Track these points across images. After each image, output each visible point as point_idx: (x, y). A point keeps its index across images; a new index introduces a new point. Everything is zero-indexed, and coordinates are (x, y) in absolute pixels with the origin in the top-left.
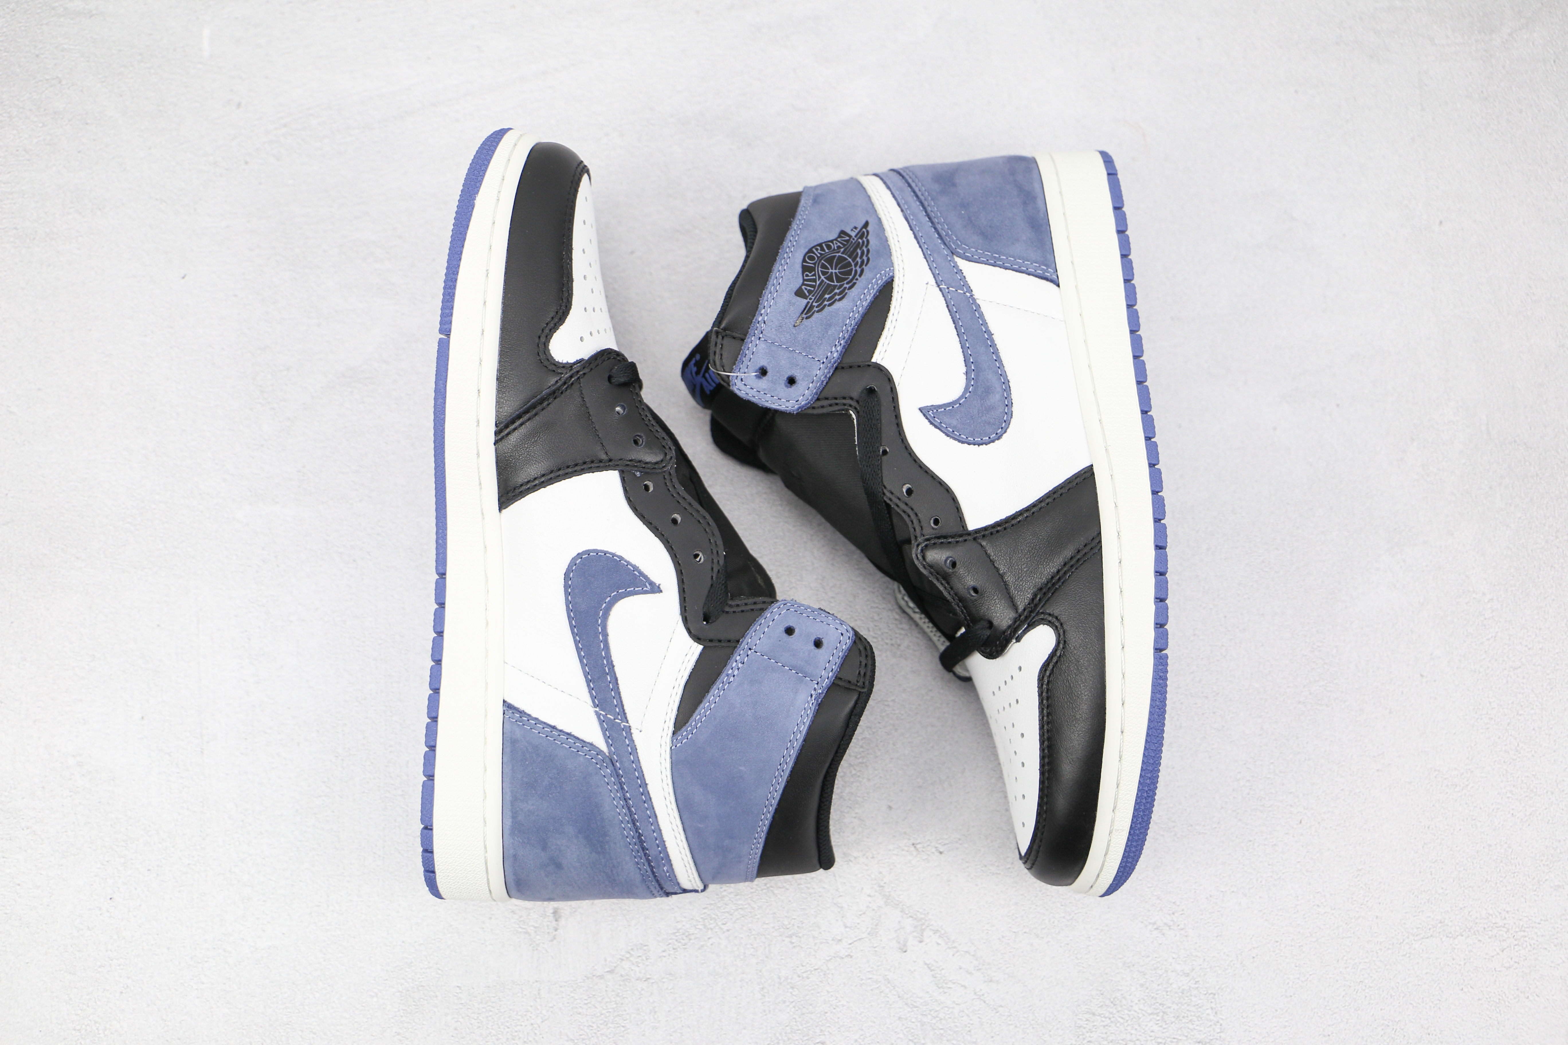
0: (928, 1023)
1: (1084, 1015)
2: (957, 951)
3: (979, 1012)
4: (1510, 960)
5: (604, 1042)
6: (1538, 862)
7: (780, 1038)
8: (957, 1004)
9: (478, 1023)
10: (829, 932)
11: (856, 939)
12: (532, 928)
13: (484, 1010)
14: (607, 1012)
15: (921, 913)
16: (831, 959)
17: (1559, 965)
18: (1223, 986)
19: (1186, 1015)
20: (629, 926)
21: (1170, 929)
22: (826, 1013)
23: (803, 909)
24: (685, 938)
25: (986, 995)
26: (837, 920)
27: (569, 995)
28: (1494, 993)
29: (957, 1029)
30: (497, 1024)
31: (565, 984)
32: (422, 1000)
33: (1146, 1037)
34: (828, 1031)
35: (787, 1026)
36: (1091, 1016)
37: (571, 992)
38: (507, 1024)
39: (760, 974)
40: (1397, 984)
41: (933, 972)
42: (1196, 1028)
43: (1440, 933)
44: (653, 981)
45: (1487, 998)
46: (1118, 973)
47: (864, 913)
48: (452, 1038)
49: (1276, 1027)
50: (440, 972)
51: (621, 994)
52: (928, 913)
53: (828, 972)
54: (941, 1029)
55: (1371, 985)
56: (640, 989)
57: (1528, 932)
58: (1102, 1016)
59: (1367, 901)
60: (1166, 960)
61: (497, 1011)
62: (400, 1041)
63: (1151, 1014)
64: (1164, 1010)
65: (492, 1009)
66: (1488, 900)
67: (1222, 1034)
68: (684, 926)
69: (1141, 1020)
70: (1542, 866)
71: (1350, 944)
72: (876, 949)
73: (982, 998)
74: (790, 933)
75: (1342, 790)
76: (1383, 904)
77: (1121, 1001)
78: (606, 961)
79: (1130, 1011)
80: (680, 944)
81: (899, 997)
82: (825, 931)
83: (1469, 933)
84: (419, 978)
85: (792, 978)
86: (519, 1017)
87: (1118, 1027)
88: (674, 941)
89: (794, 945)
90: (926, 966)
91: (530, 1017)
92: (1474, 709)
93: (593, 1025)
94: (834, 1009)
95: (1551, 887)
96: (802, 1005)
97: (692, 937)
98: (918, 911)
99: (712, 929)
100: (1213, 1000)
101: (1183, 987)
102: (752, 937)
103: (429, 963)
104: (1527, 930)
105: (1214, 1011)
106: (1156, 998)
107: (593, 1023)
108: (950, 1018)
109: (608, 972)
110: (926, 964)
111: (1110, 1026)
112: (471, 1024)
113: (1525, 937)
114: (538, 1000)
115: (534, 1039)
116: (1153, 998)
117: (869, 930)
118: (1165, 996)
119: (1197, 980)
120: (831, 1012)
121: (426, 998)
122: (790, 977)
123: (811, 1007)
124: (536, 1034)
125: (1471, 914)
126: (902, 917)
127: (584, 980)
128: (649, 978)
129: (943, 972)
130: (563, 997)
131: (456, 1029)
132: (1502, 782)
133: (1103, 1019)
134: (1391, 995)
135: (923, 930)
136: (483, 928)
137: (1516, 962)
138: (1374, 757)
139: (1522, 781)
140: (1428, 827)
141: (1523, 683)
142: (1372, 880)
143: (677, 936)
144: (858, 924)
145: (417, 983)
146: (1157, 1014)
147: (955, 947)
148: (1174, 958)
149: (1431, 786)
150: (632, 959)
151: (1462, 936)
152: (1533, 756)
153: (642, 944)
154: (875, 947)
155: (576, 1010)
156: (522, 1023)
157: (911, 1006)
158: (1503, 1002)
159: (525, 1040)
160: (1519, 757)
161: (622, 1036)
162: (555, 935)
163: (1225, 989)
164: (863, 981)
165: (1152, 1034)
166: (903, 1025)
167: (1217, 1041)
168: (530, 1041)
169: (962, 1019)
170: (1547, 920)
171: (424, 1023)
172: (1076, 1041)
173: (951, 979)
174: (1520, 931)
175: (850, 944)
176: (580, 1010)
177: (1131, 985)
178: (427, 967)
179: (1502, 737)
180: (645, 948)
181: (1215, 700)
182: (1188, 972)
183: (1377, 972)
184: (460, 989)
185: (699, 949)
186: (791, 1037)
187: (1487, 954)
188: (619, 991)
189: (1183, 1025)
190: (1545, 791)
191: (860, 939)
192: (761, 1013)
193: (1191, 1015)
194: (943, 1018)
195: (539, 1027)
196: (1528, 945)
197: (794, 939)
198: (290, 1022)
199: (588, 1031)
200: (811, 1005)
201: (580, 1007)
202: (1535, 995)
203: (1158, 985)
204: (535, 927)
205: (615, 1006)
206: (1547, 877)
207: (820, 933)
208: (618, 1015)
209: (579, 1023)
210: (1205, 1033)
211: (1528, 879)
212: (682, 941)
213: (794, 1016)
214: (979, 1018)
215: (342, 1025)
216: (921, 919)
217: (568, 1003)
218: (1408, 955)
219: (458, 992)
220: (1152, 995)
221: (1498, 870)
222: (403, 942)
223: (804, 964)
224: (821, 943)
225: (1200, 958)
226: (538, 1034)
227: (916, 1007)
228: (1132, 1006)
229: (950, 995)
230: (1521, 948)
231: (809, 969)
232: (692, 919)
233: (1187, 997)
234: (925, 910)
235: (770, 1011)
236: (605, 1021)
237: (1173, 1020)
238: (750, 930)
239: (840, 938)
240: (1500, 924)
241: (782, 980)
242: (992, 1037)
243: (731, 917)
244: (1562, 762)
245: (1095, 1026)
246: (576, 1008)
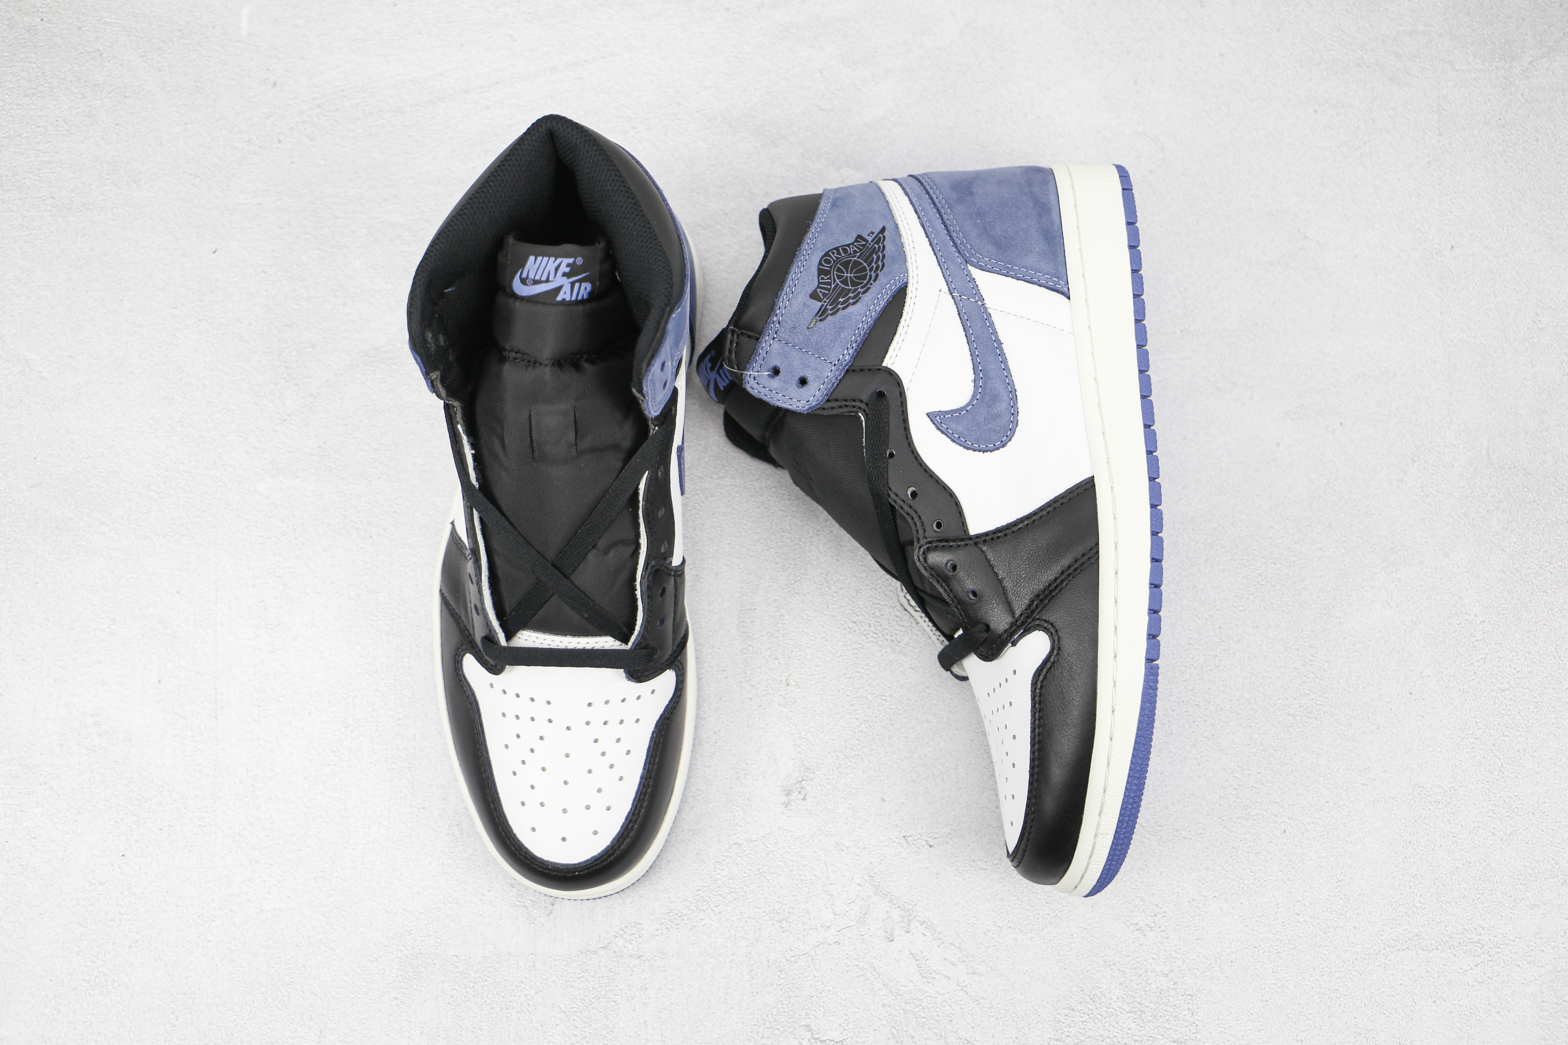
0: (911, 1011)
1: (1064, 1010)
2: (943, 943)
3: (961, 1003)
4: (1483, 975)
5: (595, 1016)
6: (1516, 880)
7: (766, 1019)
8: (940, 994)
9: (474, 991)
10: (818, 918)
11: (844, 927)
12: (529, 902)
13: (480, 979)
14: (599, 987)
15: (909, 904)
16: (819, 945)
17: (1531, 982)
18: (1201, 988)
19: (1163, 1015)
20: (624, 904)
21: (1151, 930)
22: (812, 997)
23: (795, 895)
24: (677, 918)
25: (969, 987)
26: (827, 908)
27: (563, 969)
28: (1466, 1007)
29: (939, 1019)
30: (493, 994)
31: (560, 958)
32: (420, 967)
33: (1123, 1035)
34: (814, 1015)
35: (773, 1008)
36: (1070, 1011)
37: (565, 966)
38: (502, 994)
39: (750, 956)
40: (1371, 994)
41: (918, 962)
42: (1172, 1027)
43: (1415, 945)
44: (646, 959)
45: (1458, 1011)
46: (1098, 971)
47: (854, 902)
48: (448, 1005)
49: (1250, 1030)
50: (438, 940)
51: (613, 970)
52: (916, 905)
53: (815, 957)
54: (924, 1018)
55: (1346, 994)
56: (632, 966)
57: (1502, 949)
58: (1081, 1012)
59: (1346, 912)
60: (1146, 961)
61: (492, 981)
62: (398, 1006)
63: (1129, 1012)
64: (1141, 1009)
65: (488, 979)
66: (1465, 916)
67: (1197, 1035)
68: (677, 906)
69: (1119, 1017)
70: (1519, 884)
71: (1327, 953)
72: (863, 937)
73: (964, 989)
74: (780, 918)
75: (1327, 802)
76: (1361, 915)
77: (1100, 999)
78: (600, 937)
79: (1108, 1008)
80: (672, 924)
81: (884, 985)
82: (814, 917)
83: (1444, 947)
84: (418, 946)
85: (780, 962)
86: (514, 988)
87: (1096, 1024)
88: (667, 920)
89: (784, 930)
90: (911, 956)
91: (525, 988)
92: (1460, 728)
93: (585, 999)
94: (820, 993)
95: (1527, 906)
96: (789, 988)
97: (685, 918)
98: (906, 902)
99: (704, 911)
100: (1190, 1002)
101: (1161, 988)
102: (743, 920)
103: (428, 931)
104: (1501, 946)
105: (1191, 1013)
106: (1135, 997)
107: (586, 997)
108: (933, 1007)
109: (601, 948)
110: (911, 954)
111: (1088, 1022)
112: (467, 992)
113: (1500, 953)
114: (533, 972)
115: (527, 1009)
116: (1131, 996)
117: (858, 918)
118: (1144, 995)
119: (1175, 981)
120: (817, 997)
121: (424, 965)
122: (778, 960)
123: (797, 990)
124: (529, 1004)
125: (1447, 929)
126: (891, 907)
127: (578, 955)
128: (641, 956)
129: (928, 962)
130: (557, 971)
131: (452, 997)
132: (1484, 800)
133: (1082, 1015)
134: (1365, 1004)
135: (910, 921)
136: (482, 900)
137: (1489, 978)
138: (1360, 771)
139: (1504, 801)
140: (1410, 842)
141: (1510, 705)
142: (1352, 891)
143: (670, 916)
144: (847, 912)
145: (416, 950)
146: (1135, 1012)
147: (940, 939)
148: (1154, 959)
149: (1415, 802)
150: (625, 936)
151: (1438, 949)
152: (1516, 777)
153: (635, 922)
154: (863, 936)
155: (569, 984)
156: (517, 994)
157: (895, 994)
158: (1474, 1016)
159: (519, 1010)
160: (1502, 778)
161: (614, 1011)
162: (552, 910)
163: (1202, 991)
164: (849, 968)
165: (1129, 1032)
166: (887, 1012)
167: (1192, 1042)
168: (524, 1011)
169: (944, 1008)
170: (1522, 938)
171: (421, 989)
172: (1054, 1035)
173: (935, 970)
174: (1495, 948)
175: (839, 931)
176: (573, 984)
177: (1110, 983)
178: (426, 935)
179: (1486, 757)
180: (639, 926)
181: (1207, 708)
182: (1167, 973)
183: (1352, 981)
184: (458, 958)
185: (691, 929)
186: (777, 1019)
187: (1461, 968)
188: (611, 967)
189: (1160, 1024)
190: (1526, 812)
191: (848, 927)
192: (749, 994)
193: (1168, 1015)
194: (925, 1007)
195: (533, 998)
196: (1502, 961)
197: (784, 924)
198: (292, 982)
199: (580, 1004)
200: (797, 988)
201: (574, 980)
202: (1506, 1011)
203: (1138, 984)
204: (533, 901)
205: (607, 981)
206: (1524, 896)
207: (810, 919)
208: (610, 990)
209: (572, 997)
210: (1180, 1033)
211: (1505, 897)
212: (674, 921)
213: (781, 999)
214: (961, 1008)
215: (342, 987)
216: (909, 909)
217: (562, 976)
218: (1383, 966)
219: (455, 960)
220: (1131, 994)
221: (1476, 887)
222: (404, 910)
223: (792, 949)
224: (810, 929)
225: (1179, 959)
226: (532, 1005)
227: (900, 995)
228: (1110, 1004)
229: (933, 985)
230: (1494, 964)
231: (798, 953)
232: (686, 900)
233: (1165, 997)
234: (912, 901)
235: (757, 993)
236: (597, 996)
237: (1150, 1018)
238: (741, 913)
239: (828, 925)
240: (1476, 940)
241: (770, 964)
242: (973, 1028)
243: (724, 900)
244: (1544, 784)
245: (1074, 1021)
246: (570, 981)
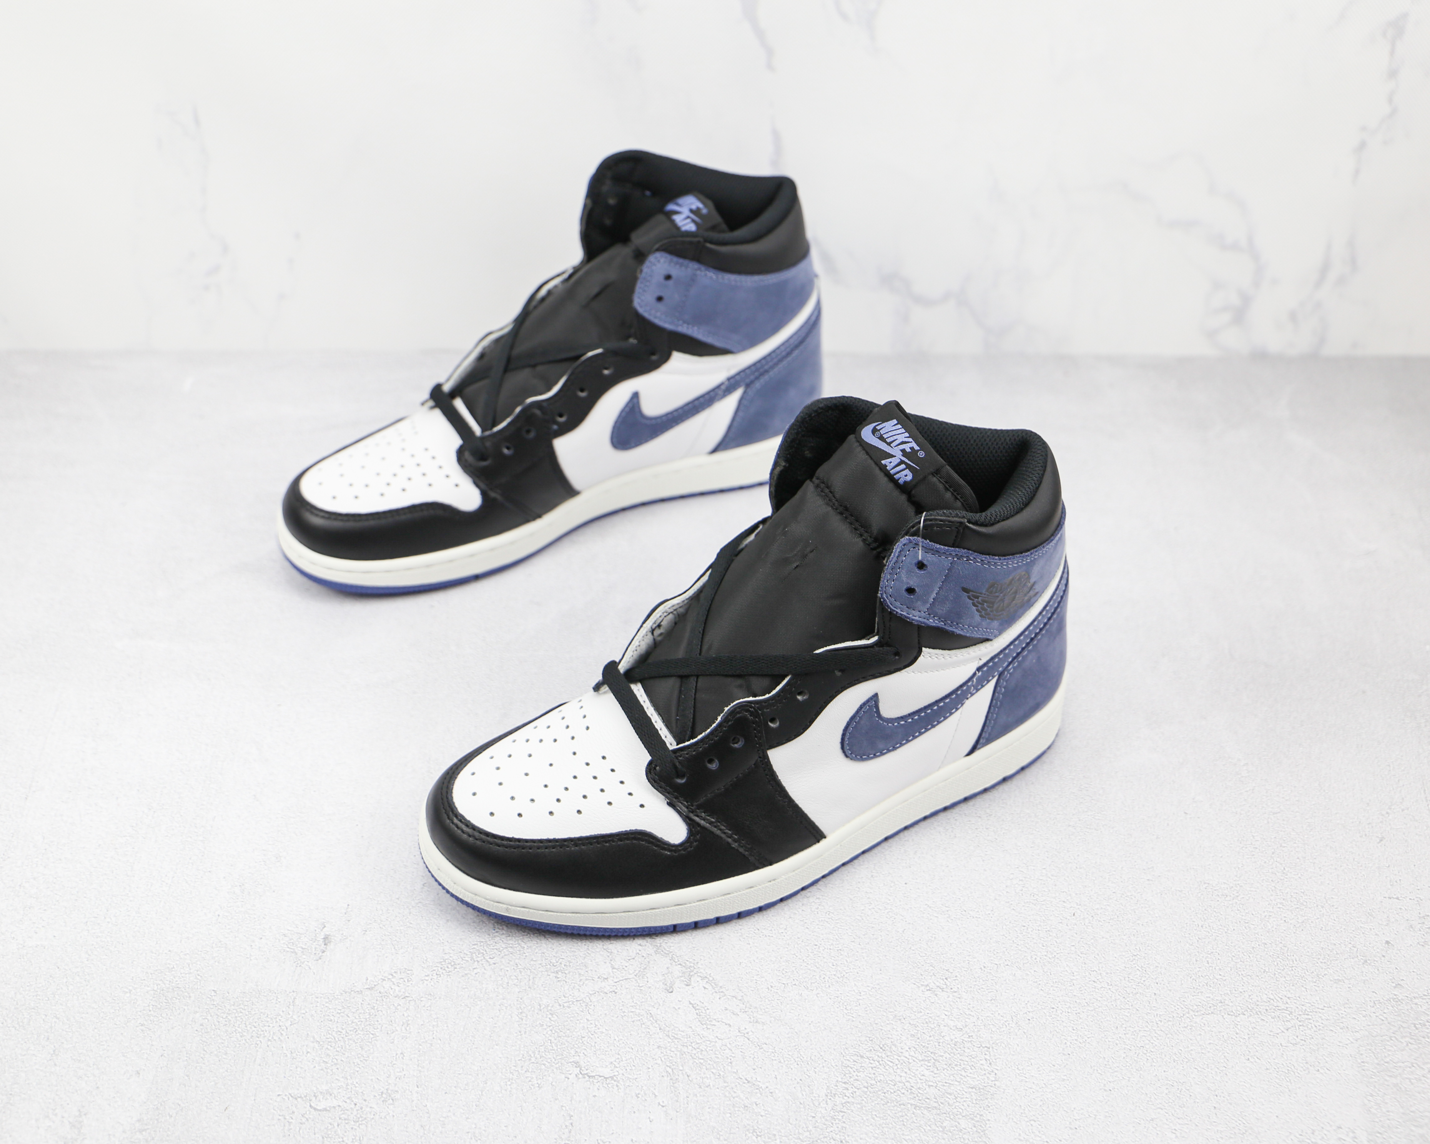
0: (688, 1053)
1: (852, 1057)
2: (725, 995)
3: (742, 1047)
4: (1296, 1038)
5: (349, 1046)
6: (1315, 959)
7: (532, 1055)
8: (719, 1039)
9: (226, 1021)
10: (596, 971)
11: (622, 979)
12: (300, 949)
13: (235, 1011)
14: (359, 1021)
15: (690, 962)
16: (595, 993)
17: (1347, 1045)
18: (997, 1042)
19: (959, 1064)
20: (397, 953)
21: (943, 991)
22: (584, 1037)
23: (573, 951)
24: (450, 967)
25: (750, 1033)
26: (605, 963)
27: (323, 1005)
28: (1283, 1065)
29: (717, 1060)
30: (245, 1024)
31: (322, 996)
32: (174, 999)
33: (916, 1080)
34: (583, 1053)
35: (541, 1046)
36: (859, 1058)
37: (327, 1002)
38: (255, 1024)
39: (521, 1001)
40: (1180, 1051)
41: (697, 1011)
42: (969, 1075)
43: (1220, 1011)
44: (412, 999)
45: (1275, 1068)
46: (888, 1024)
47: (634, 959)
48: (196, 1032)
49: (1053, 1079)
50: (199, 977)
51: (376, 1008)
52: (697, 963)
53: (590, 1003)
54: (701, 1059)
55: (1152, 1050)
56: (396, 1005)
57: (1311, 1015)
58: (871, 1059)
59: (1144, 981)
60: (938, 1016)
61: (247, 1013)
62: (142, 1031)
63: (922, 1060)
64: (935, 1058)
65: (242, 1011)
66: (1268, 987)
67: (996, 1082)
68: (451, 957)
69: (911, 1065)
70: (1319, 963)
71: (1128, 1015)
72: (641, 988)
73: (746, 1036)
74: (555, 970)
75: (1114, 893)
76: (1161, 984)
77: (890, 1048)
78: (367, 979)
79: (900, 1056)
80: (444, 971)
81: (660, 1029)
82: (591, 970)
83: (1251, 1013)
84: (177, 981)
85: (553, 1006)
86: (269, 1020)
87: (887, 1070)
88: (439, 968)
89: (558, 979)
90: (691, 1006)
91: (280, 1020)
92: (1238, 840)
93: (342, 1031)
94: (592, 1035)
95: (1331, 981)
96: (559, 1029)
97: (458, 967)
98: (687, 961)
99: (478, 962)
100: (987, 1053)
101: (956, 1040)
102: (518, 970)
103: (190, 969)
104: (1310, 1014)
105: (989, 1062)
106: (928, 1047)
107: (343, 1029)
108: (712, 1050)
109: (367, 989)
110: (690, 1003)
111: (878, 1068)
112: (219, 1022)
113: (1310, 1019)
114: (291, 1007)
115: (279, 1038)
116: (924, 1047)
117: (637, 972)
118: (937, 1046)
119: (970, 1035)
120: (589, 1038)
121: (179, 997)
122: (551, 1005)
123: (568, 1031)
124: (282, 1034)
125: (1251, 997)
126: (671, 964)
127: (341, 994)
128: (407, 997)
129: (708, 1011)
130: (317, 1006)
131: (202, 1025)
132: (1272, 895)
133: (872, 1062)
134: (1174, 1059)
135: (690, 977)
136: (251, 946)
137: (1302, 1040)
138: (1144, 870)
139: (1292, 896)
140: (1202, 926)
141: (1283, 824)
142: (1148, 964)
143: (442, 965)
144: (626, 967)
145: (173, 985)
146: (929, 1061)
147: (722, 992)
148: (946, 1015)
149: (1202, 894)
150: (393, 980)
151: (1244, 1015)
152: (1300, 878)
153: (406, 969)
154: (641, 987)
155: (327, 1018)
156: (270, 1025)
157: (672, 1038)
158: (1292, 1073)
159: (270, 1038)
160: (1286, 878)
161: (371, 1043)
162: (321, 956)
163: (999, 1044)
164: (625, 1014)
165: (922, 1078)
166: (662, 1053)
167: (991, 1088)
168: (275, 1040)
169: (724, 1052)
170: (1331, 1007)
171: (171, 1018)
172: (842, 1078)
173: (715, 1018)
174: (1304, 1014)
175: (616, 982)
176: (332, 1018)
177: (901, 1035)
178: (187, 972)
179: (1268, 862)
180: (408, 972)
181: (988, 819)
182: (962, 1027)
183: (1158, 1039)
184: (216, 993)
185: (463, 976)
186: (544, 1055)
187: (1271, 1031)
188: (374, 1005)
189: (955, 1072)
190: (1315, 905)
191: (625, 979)
192: (516, 1033)
193: (964, 1064)
194: (704, 1049)
195: (287, 1029)
196: (1313, 1026)
197: (560, 975)
198: (37, 1007)
199: (336, 1035)
200: (569, 1030)
201: (333, 1015)
202: (1325, 1069)
203: (930, 1036)
204: (303, 948)
205: (368, 1017)
206: (1326, 972)
207: (587, 972)
208: (369, 1024)
209: (329, 1029)
210: (978, 1080)
211: (1306, 972)
212: (446, 969)
213: (550, 1038)
214: (741, 1052)
215: (88, 1013)
216: (691, 966)
217: (321, 1011)
218: (1189, 1027)
219: (212, 994)
220: (924, 1044)
221: (1276, 964)
222: (170, 951)
223: (566, 996)
224: (587, 980)
225: (973, 1016)
226: (284, 1034)
227: (676, 1039)
228: (902, 1053)
229: (713, 1031)
230: (1306, 1028)
231: (572, 1000)
232: (461, 952)
233: (960, 1048)
234: (694, 960)
235: (525, 1032)
236: (355, 1029)
237: (945, 1067)
238: (516, 964)
239: (606, 977)
240: (1283, 1008)
241: (542, 1008)
242: (754, 1069)
243: (499, 953)
244: (1328, 884)
245: (863, 1067)
246: (328, 1015)
